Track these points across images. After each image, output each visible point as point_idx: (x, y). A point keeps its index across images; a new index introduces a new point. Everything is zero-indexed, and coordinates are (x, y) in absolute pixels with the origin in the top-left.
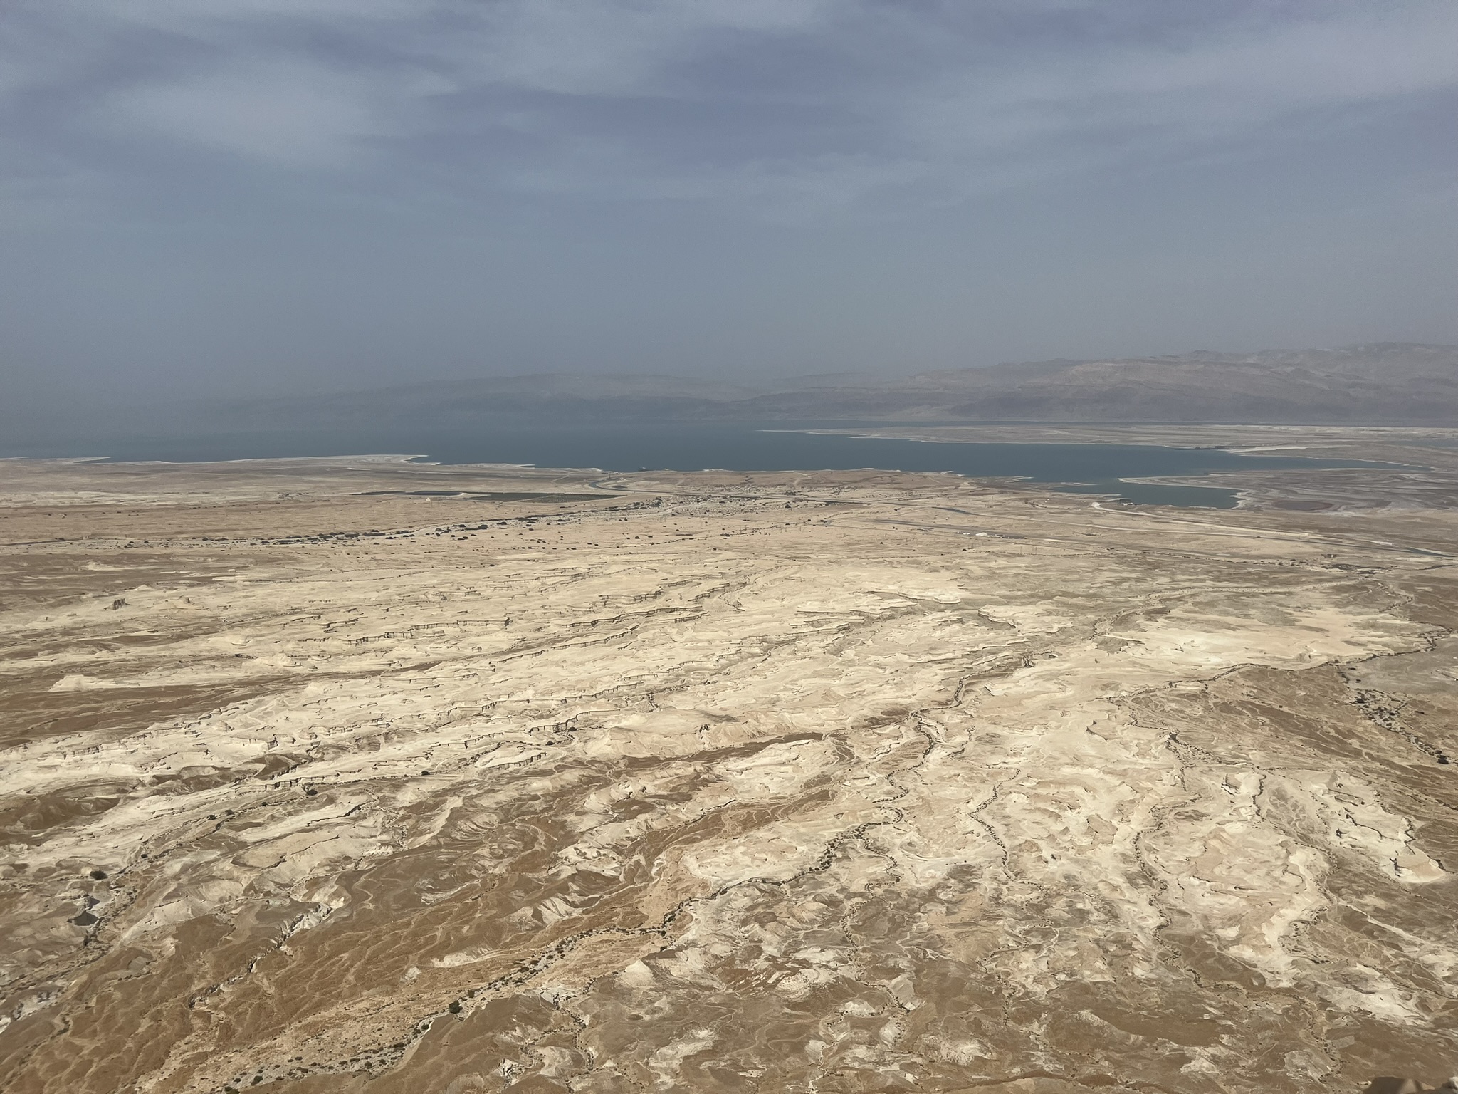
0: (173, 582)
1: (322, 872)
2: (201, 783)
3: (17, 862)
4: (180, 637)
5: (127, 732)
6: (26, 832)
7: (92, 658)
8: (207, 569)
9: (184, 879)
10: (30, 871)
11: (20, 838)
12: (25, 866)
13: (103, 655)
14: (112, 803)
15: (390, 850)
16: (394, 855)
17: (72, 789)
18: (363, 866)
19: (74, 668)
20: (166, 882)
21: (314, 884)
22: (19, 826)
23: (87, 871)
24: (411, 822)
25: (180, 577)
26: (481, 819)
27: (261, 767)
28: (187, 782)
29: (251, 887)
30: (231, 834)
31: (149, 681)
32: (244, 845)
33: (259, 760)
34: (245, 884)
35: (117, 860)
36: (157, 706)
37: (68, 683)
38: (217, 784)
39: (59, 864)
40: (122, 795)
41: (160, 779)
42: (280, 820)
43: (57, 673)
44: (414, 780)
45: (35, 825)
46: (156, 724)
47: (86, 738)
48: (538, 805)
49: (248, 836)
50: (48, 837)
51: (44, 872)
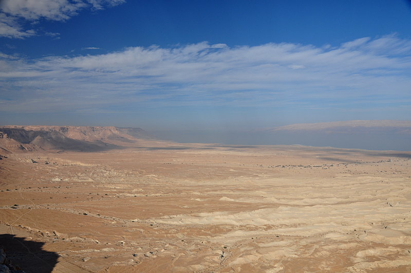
0: (249, 175)
1: (278, 259)
2: (251, 229)
3: (208, 241)
4: (249, 190)
5: (235, 213)
6: (211, 234)
7: (229, 193)
8: (257, 173)
9: (244, 253)
10: (211, 243)
13: (232, 193)
14: (230, 230)
15: (297, 256)
16: (298, 258)
17: (222, 225)
18: (289, 260)
19: (225, 195)
20: (240, 253)
21: (276, 261)
22: (210, 232)
23: (223, 246)
24: (304, 250)
25: (250, 174)
26: (324, 252)
27: (265, 227)
28: (247, 228)
29: (260, 259)
30: (257, 244)
31: (241, 200)
32: (259, 247)
33: (265, 225)
34: (259, 257)
35: (230, 245)
36: (242, 207)
37: (223, 199)
38: (255, 230)
39: (217, 243)
40: (232, 229)
41: (241, 226)
42: (269, 242)
43: (221, 196)
44: (306, 237)
45: (213, 233)
46: (242, 212)
48: (342, 252)
49: (261, 245)
50: (216, 236)
51: (214, 244)
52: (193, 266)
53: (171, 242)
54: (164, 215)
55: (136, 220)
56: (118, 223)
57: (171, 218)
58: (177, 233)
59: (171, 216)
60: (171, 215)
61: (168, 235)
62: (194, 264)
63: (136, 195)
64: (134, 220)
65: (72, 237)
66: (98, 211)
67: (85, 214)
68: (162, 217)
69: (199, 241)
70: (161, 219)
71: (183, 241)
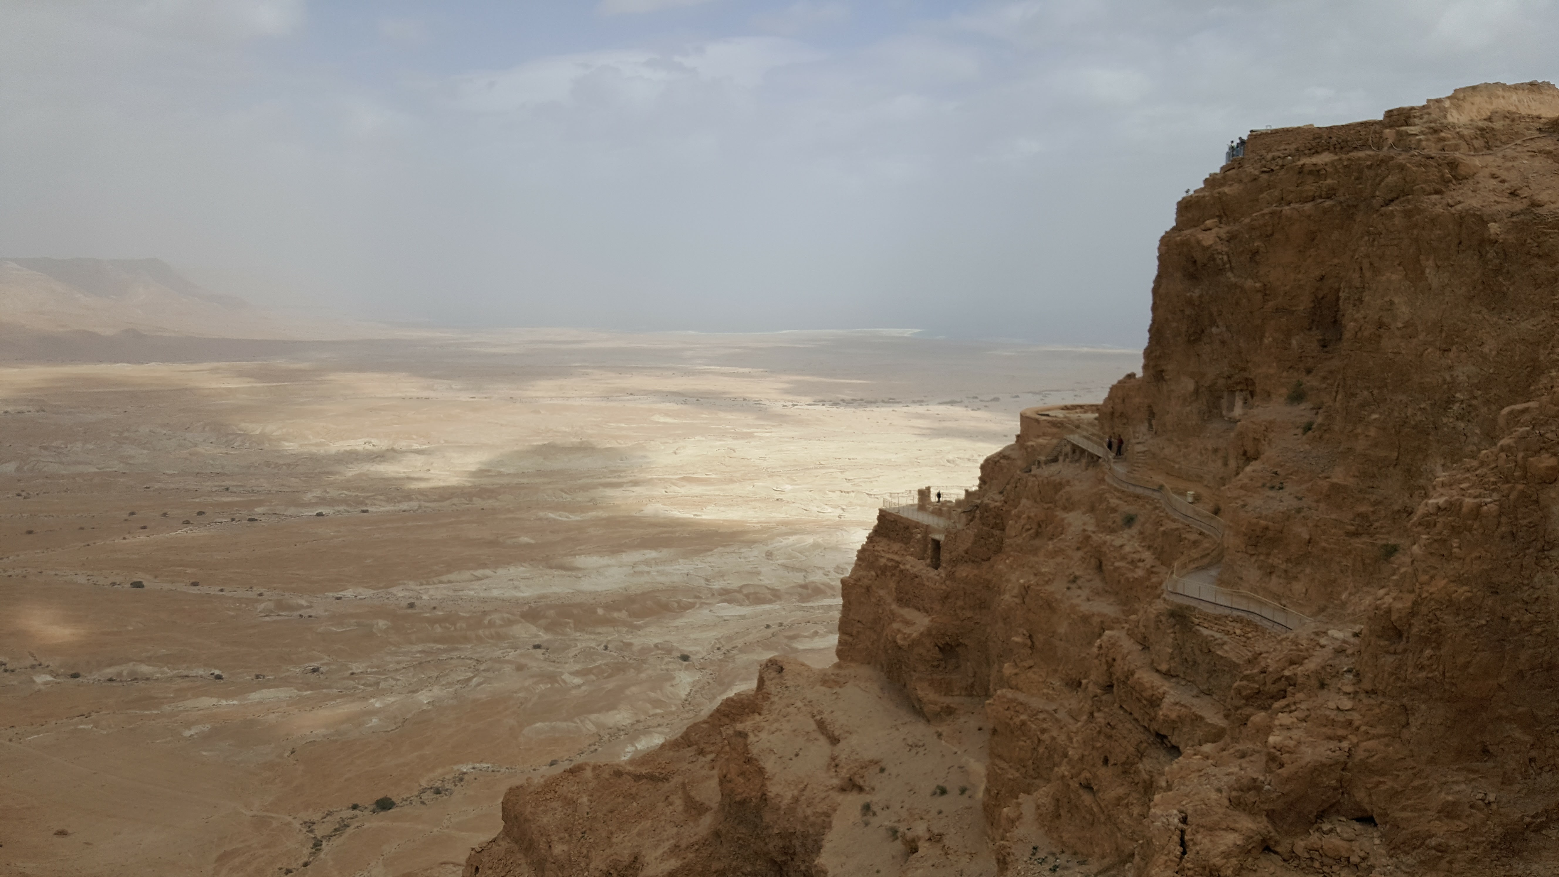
2: (759, 599)
3: (625, 641)
6: (629, 619)
7: (665, 492)
8: (749, 426)
10: (635, 649)
11: (624, 624)
12: (630, 644)
14: (690, 606)
17: (661, 591)
22: (623, 615)
23: (677, 654)
27: (804, 591)
28: (747, 596)
30: (785, 641)
31: (709, 514)
32: (797, 651)
33: (802, 586)
35: (699, 648)
36: (716, 536)
37: (650, 511)
38: (771, 601)
39: (656, 646)
40: (697, 600)
41: (726, 591)
45: (634, 614)
46: (720, 548)
47: (665, 553)
49: (800, 644)
51: (645, 650)
52: (593, 717)
53: (498, 653)
54: (449, 572)
55: (349, 593)
56: (281, 606)
57: (479, 579)
58: (510, 623)
59: (479, 573)
60: (475, 569)
61: (481, 632)
62: (599, 711)
63: (324, 511)
64: (340, 594)
65: (110, 665)
66: (189, 571)
67: (138, 585)
68: (444, 578)
69: (593, 645)
70: (441, 582)
71: (537, 647)
